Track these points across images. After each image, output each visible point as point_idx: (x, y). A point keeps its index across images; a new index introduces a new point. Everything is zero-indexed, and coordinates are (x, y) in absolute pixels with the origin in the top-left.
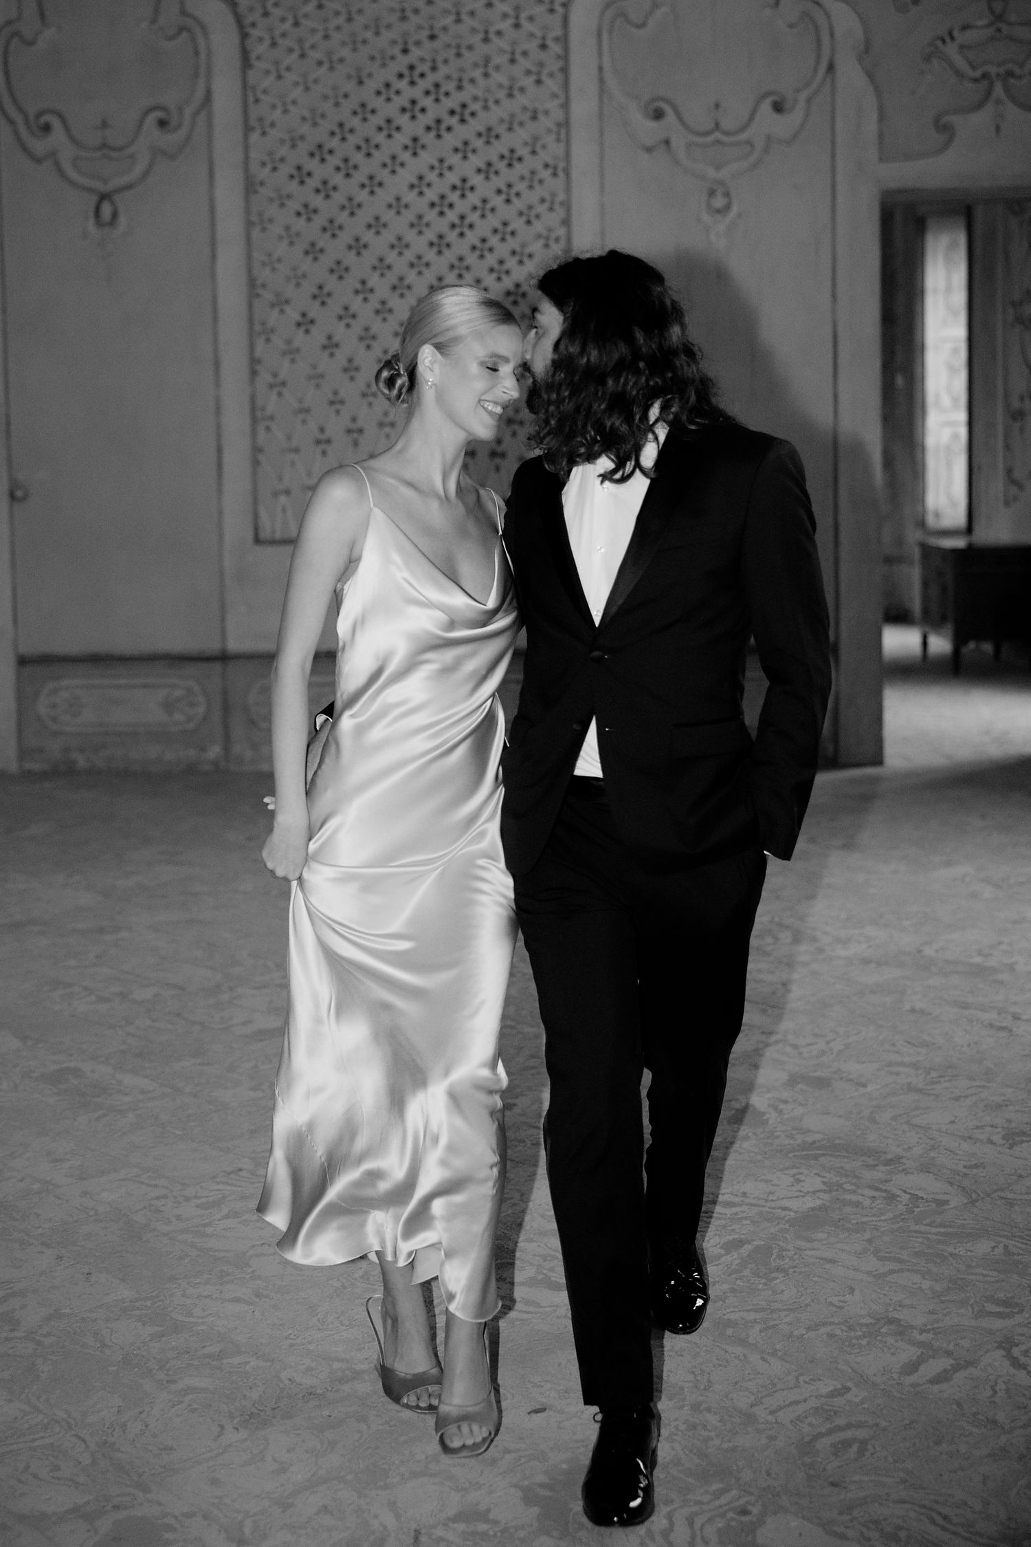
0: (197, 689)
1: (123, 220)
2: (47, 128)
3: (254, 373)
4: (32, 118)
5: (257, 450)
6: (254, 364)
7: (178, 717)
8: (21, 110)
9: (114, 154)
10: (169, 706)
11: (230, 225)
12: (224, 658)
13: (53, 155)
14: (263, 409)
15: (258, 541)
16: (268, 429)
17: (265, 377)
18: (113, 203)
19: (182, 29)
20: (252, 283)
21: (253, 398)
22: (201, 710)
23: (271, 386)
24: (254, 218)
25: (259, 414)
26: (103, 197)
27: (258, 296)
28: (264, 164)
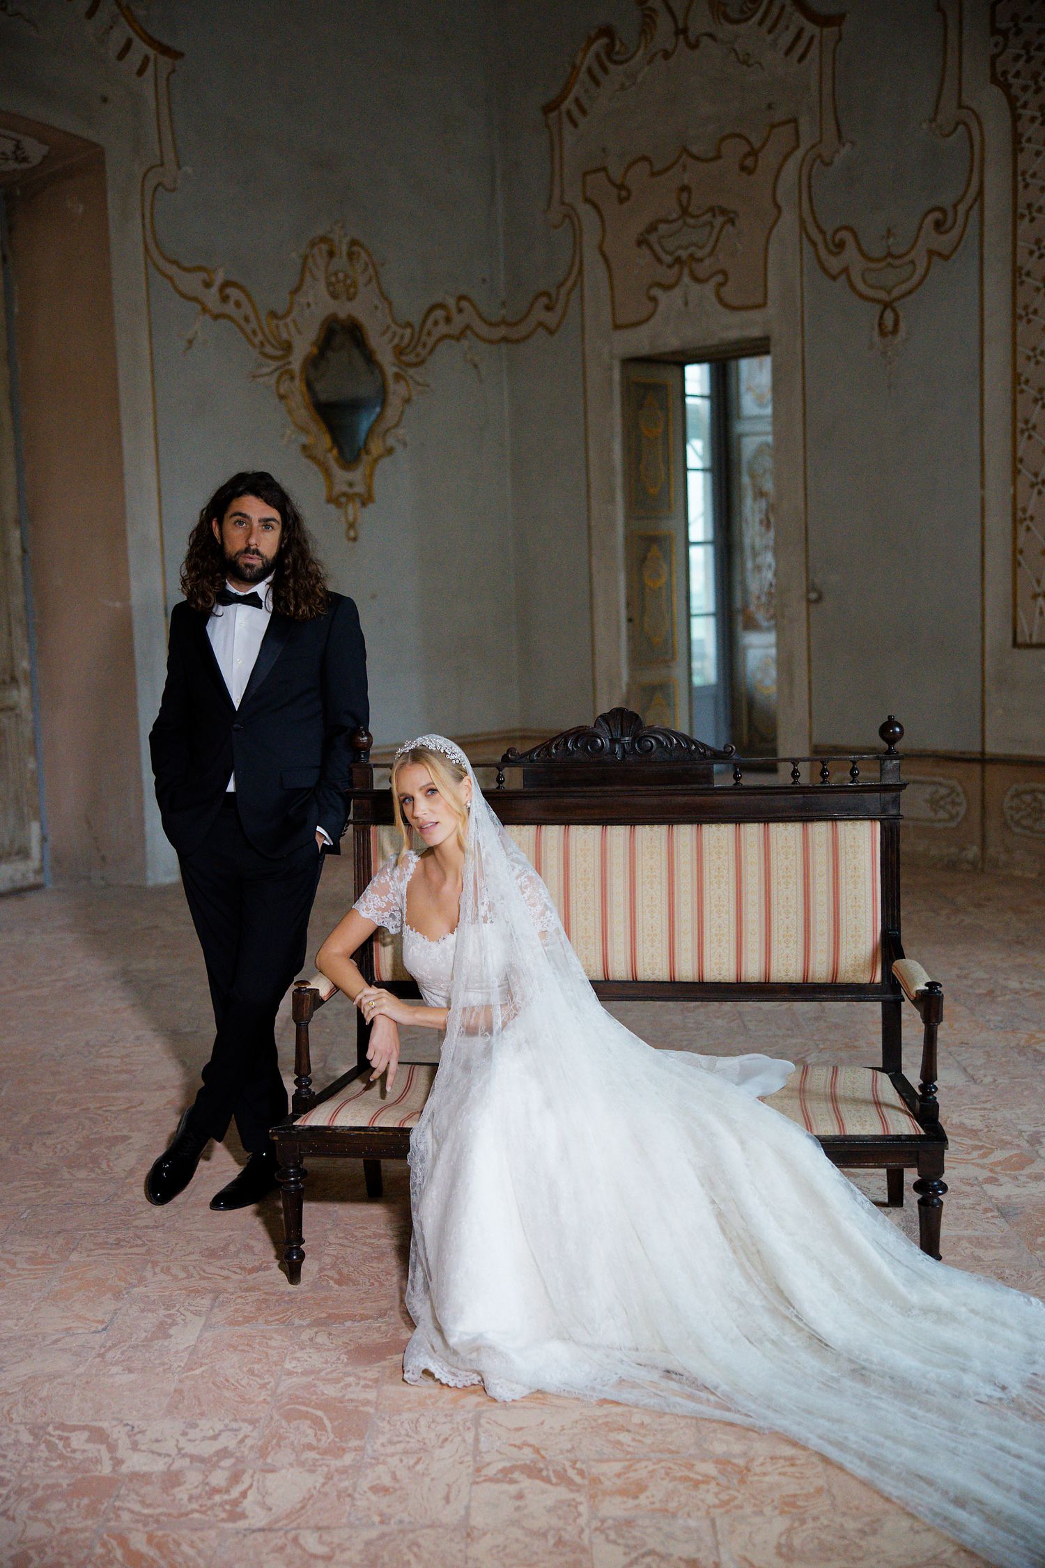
0: (959, 789)
1: (902, 325)
2: (841, 245)
3: (1016, 472)
4: (829, 237)
5: (1016, 551)
6: (1016, 461)
7: (942, 815)
8: (822, 231)
9: (897, 262)
10: (935, 803)
11: (997, 322)
12: (983, 760)
13: (846, 270)
14: (1024, 510)
15: (1015, 644)
16: (1028, 529)
17: (1026, 477)
18: (894, 310)
19: (957, 124)
20: (1016, 378)
21: (1014, 497)
22: (962, 810)
23: (1033, 485)
24: (1020, 311)
25: (1020, 514)
26: (887, 305)
27: (1022, 391)
28: (1031, 253)
